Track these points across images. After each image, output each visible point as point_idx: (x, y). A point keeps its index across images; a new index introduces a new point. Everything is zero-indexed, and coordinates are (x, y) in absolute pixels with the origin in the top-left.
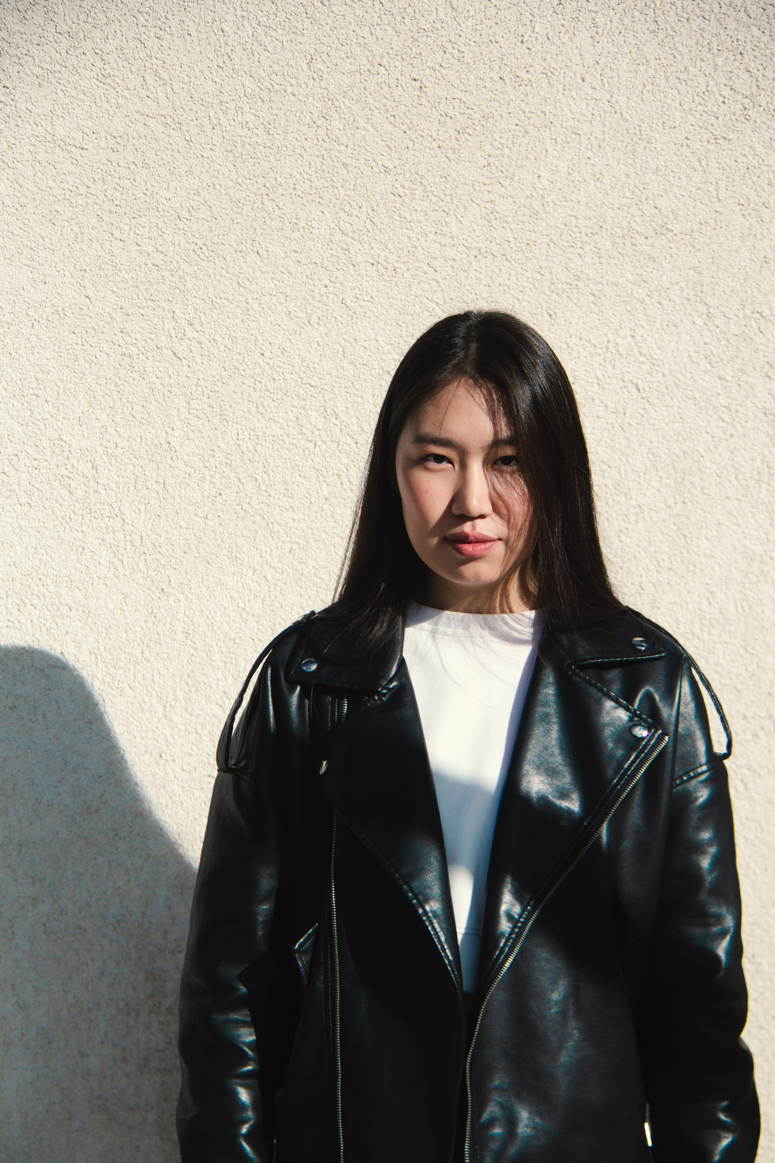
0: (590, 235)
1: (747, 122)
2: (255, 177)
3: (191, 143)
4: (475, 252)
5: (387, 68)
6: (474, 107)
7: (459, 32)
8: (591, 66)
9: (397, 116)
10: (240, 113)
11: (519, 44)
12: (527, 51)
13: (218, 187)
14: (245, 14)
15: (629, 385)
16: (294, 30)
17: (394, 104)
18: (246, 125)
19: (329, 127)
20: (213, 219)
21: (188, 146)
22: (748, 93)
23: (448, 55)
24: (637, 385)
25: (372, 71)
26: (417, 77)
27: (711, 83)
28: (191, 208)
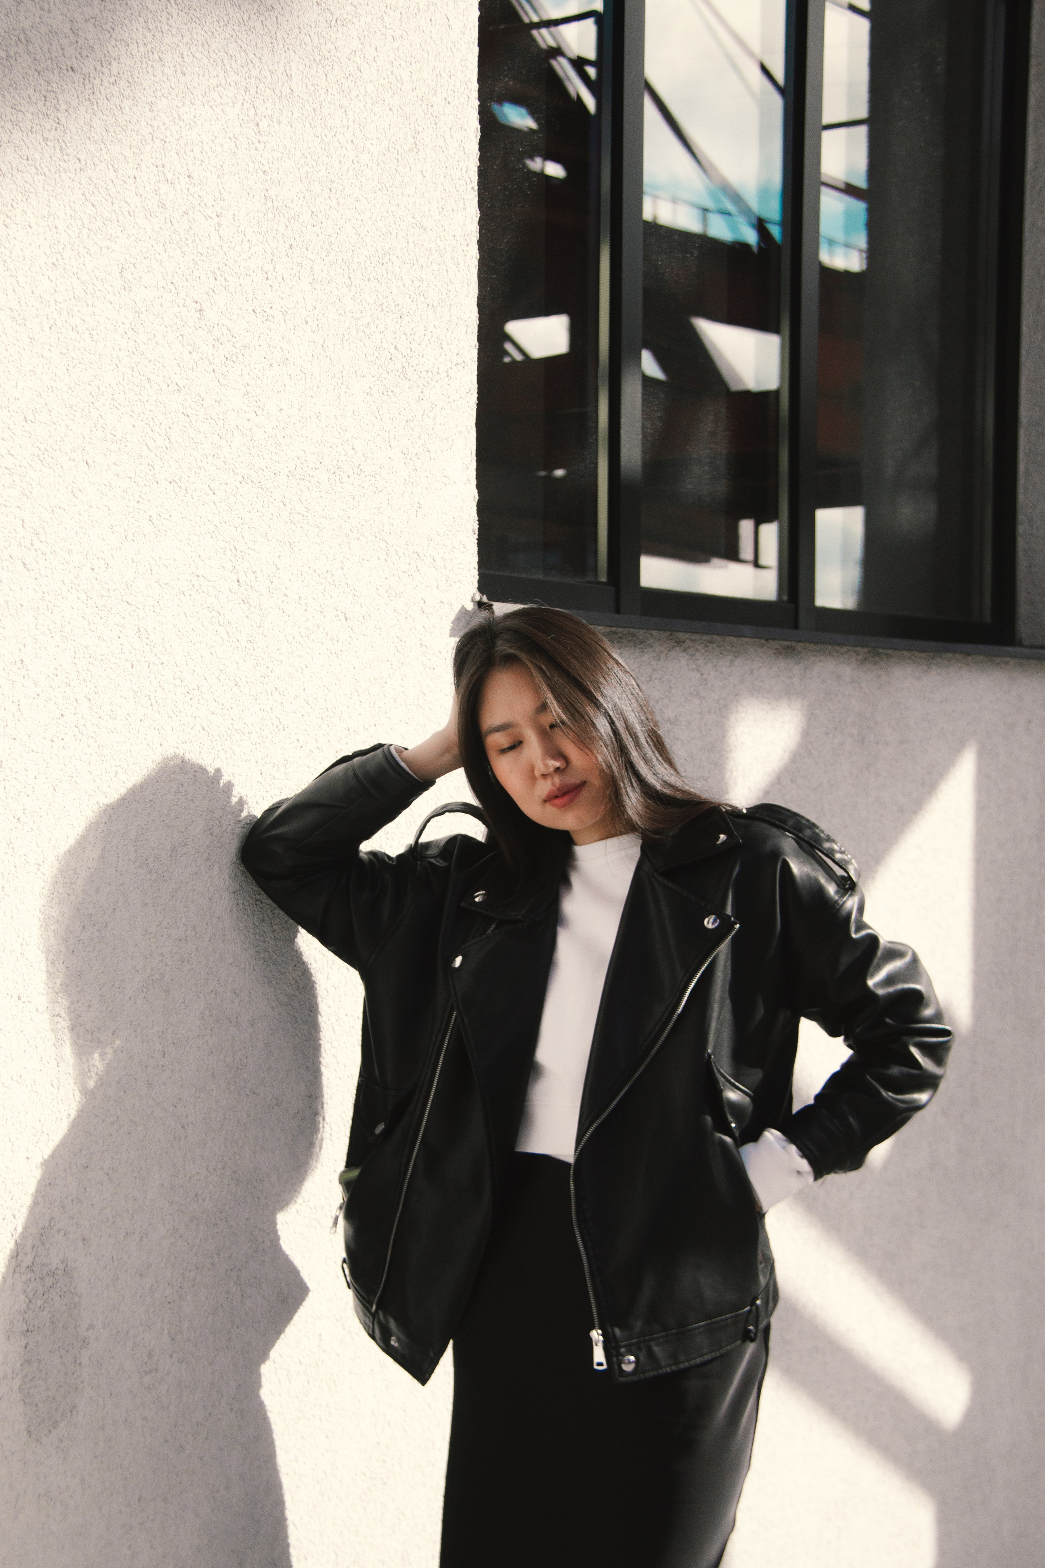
0: (314, 469)
1: (405, 379)
2: (83, 383)
3: (33, 342)
4: (240, 478)
5: (177, 287)
6: (237, 336)
7: (225, 260)
8: (311, 310)
9: (184, 337)
10: (70, 316)
11: (264, 280)
12: (270, 288)
13: (55, 390)
14: (73, 214)
15: (340, 614)
16: (109, 237)
17: (183, 324)
18: (74, 329)
19: (137, 340)
20: (52, 424)
21: (31, 344)
22: (405, 354)
23: (218, 282)
24: (345, 614)
25: (166, 288)
26: (199, 300)
27: (384, 340)
28: (34, 410)
